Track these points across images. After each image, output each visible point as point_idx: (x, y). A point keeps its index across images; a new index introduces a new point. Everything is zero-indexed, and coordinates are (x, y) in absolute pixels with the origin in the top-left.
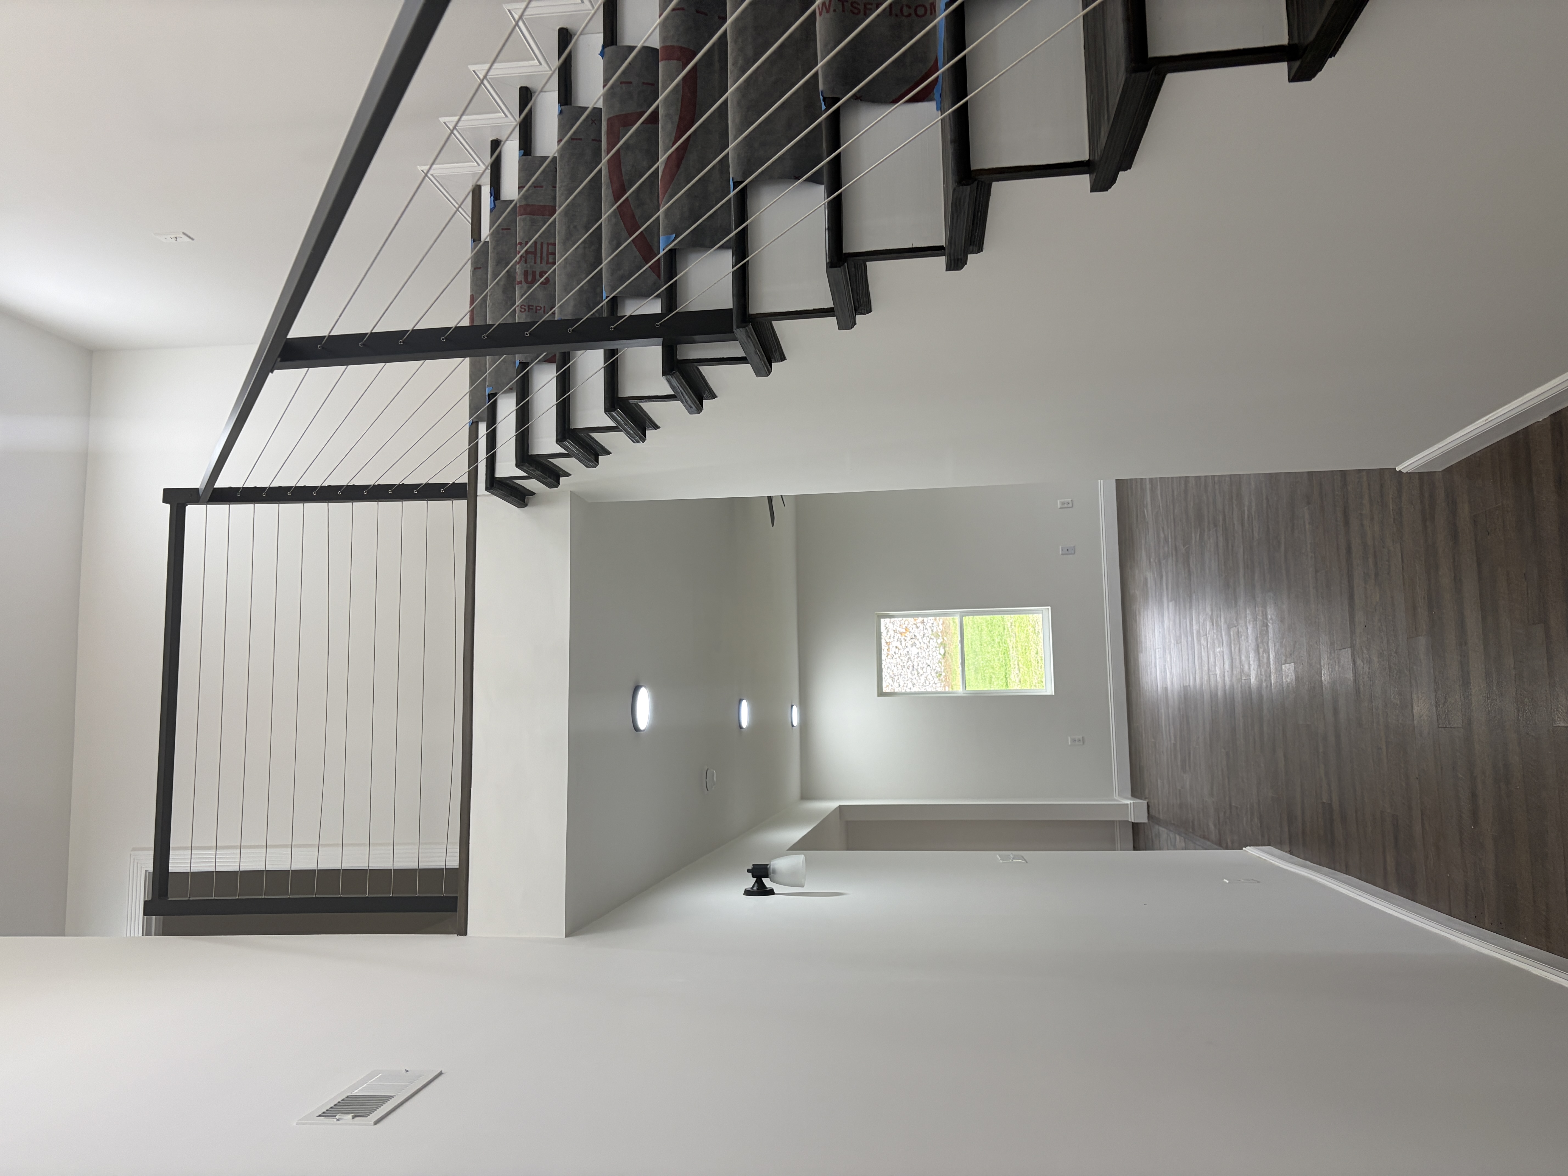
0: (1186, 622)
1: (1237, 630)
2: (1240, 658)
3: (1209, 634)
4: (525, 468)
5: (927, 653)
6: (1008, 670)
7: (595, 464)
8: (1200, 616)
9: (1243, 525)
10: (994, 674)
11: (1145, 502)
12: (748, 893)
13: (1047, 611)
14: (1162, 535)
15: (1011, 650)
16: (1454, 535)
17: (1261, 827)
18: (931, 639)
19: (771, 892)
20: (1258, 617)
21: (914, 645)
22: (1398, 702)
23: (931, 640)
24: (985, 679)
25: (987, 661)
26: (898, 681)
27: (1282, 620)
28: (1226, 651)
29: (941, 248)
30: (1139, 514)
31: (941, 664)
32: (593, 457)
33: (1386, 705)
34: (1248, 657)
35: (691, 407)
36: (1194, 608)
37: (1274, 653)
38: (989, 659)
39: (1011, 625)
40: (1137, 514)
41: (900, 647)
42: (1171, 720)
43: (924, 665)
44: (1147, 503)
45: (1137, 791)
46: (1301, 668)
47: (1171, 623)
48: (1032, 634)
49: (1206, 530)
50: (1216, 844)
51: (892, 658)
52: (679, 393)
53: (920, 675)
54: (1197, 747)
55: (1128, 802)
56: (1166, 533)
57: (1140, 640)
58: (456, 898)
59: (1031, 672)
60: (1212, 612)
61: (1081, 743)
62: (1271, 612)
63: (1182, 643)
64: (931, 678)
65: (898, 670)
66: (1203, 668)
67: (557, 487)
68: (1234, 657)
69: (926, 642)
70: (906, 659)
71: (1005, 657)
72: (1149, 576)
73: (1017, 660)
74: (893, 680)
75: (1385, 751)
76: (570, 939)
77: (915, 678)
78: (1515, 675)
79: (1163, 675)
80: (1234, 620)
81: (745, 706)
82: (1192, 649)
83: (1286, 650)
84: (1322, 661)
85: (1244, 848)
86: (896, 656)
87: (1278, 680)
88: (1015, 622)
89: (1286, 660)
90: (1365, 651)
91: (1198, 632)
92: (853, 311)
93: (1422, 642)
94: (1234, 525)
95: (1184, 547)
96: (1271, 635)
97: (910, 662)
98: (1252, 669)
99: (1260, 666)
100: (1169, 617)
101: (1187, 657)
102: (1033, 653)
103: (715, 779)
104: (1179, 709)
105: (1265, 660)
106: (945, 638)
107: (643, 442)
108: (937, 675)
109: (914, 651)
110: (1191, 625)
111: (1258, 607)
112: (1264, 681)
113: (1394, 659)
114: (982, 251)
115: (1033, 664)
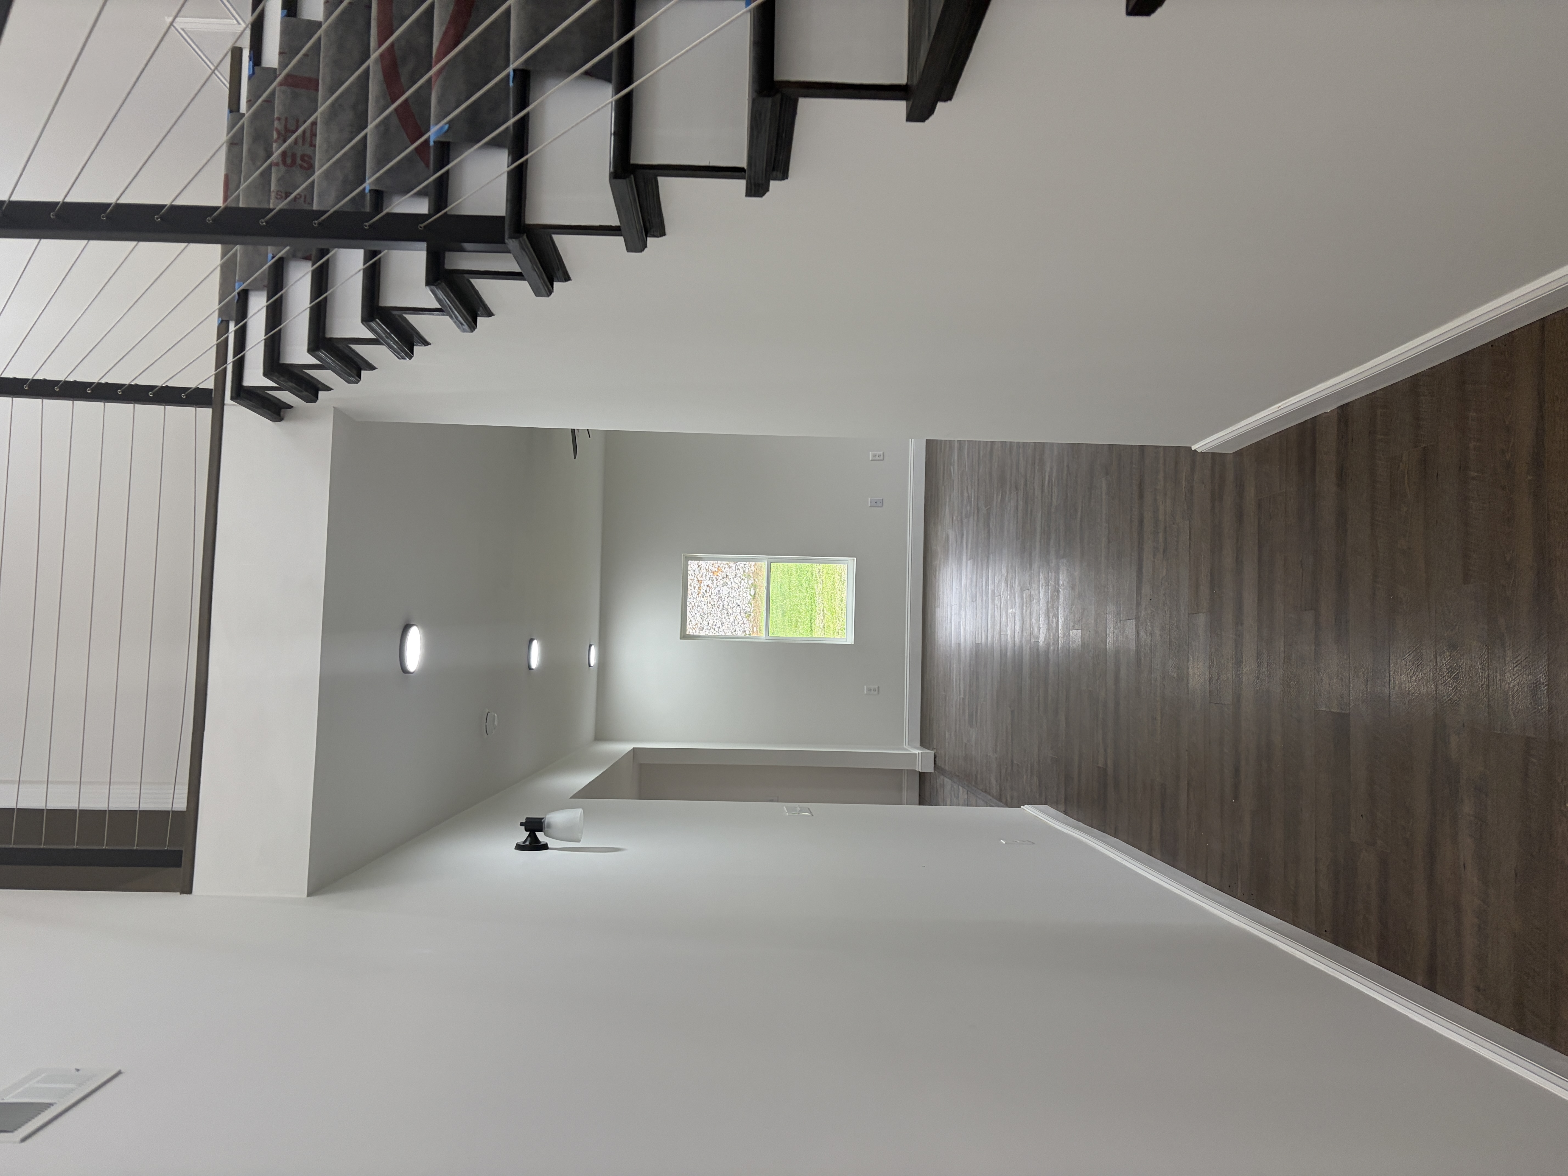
0: (982, 581)
1: (1029, 593)
2: (1031, 620)
3: (1003, 594)
4: (275, 378)
5: (738, 593)
6: (813, 615)
7: (356, 379)
8: (996, 577)
9: (1043, 491)
10: (800, 618)
11: (952, 461)
12: (519, 847)
13: (852, 562)
14: (966, 495)
15: (817, 595)
16: (1240, 516)
17: (1039, 785)
18: (742, 579)
19: (545, 847)
20: (1050, 582)
21: (724, 585)
22: (1175, 675)
23: (742, 581)
24: (791, 622)
25: (794, 606)
26: (707, 620)
27: (1073, 588)
28: (1018, 612)
29: (741, 170)
30: (945, 471)
31: (751, 604)
32: (355, 372)
33: (1164, 677)
34: (1038, 620)
35: (462, 324)
36: (990, 568)
37: (1063, 619)
38: (796, 603)
39: (819, 572)
40: (944, 473)
41: (711, 585)
42: (962, 675)
43: (734, 605)
44: (954, 461)
45: (925, 741)
46: (1087, 635)
47: (969, 581)
48: (839, 581)
49: (1008, 493)
50: (996, 799)
51: (703, 596)
52: (446, 306)
53: (729, 614)
54: (984, 703)
55: (916, 752)
56: (970, 492)
57: (938, 596)
58: (181, 851)
59: (834, 618)
60: (1007, 574)
61: (876, 692)
62: (1063, 578)
63: (977, 602)
64: (740, 618)
65: (708, 608)
66: (995, 627)
67: (315, 401)
68: (1025, 620)
69: (737, 582)
70: (717, 598)
71: (812, 603)
72: (951, 533)
73: (822, 606)
74: (703, 618)
75: (1160, 722)
76: (314, 899)
77: (725, 618)
78: (1284, 658)
79: (958, 631)
80: (1028, 583)
81: (536, 647)
82: (986, 607)
83: (1075, 616)
84: (1108, 630)
85: (1022, 807)
86: (707, 595)
87: (1065, 645)
88: (823, 568)
89: (1073, 626)
90: (1149, 624)
91: (993, 592)
92: (642, 232)
93: (1202, 620)
94: (1034, 489)
95: (985, 508)
96: (1061, 600)
97: (721, 602)
98: (1041, 631)
99: (1049, 630)
100: (966, 575)
101: (981, 615)
102: (838, 601)
103: (496, 723)
104: (970, 665)
105: (1054, 625)
106: (756, 580)
107: (410, 359)
108: (747, 615)
109: (725, 590)
110: (987, 585)
111: (1051, 573)
112: (1051, 644)
113: (1175, 633)
114: (787, 178)
115: (837, 611)
